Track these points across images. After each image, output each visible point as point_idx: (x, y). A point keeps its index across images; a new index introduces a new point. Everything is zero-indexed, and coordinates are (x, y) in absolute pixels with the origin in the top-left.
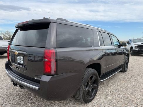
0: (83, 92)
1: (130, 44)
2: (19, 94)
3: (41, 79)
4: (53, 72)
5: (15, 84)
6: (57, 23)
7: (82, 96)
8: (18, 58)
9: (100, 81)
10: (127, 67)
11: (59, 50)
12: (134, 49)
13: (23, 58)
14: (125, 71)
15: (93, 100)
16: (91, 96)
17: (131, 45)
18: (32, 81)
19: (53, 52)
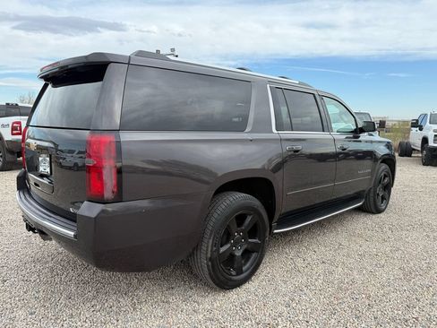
0: (209, 255)
1: (421, 129)
2: (52, 259)
3: (79, 212)
4: (108, 194)
5: (29, 228)
6: (129, 64)
7: (208, 266)
8: (40, 159)
9: (276, 231)
10: (386, 198)
11: (126, 137)
12: (431, 144)
13: (48, 159)
14: (379, 211)
15: (247, 284)
16: (240, 272)
17: (424, 133)
18: (67, 219)
19: (110, 142)
